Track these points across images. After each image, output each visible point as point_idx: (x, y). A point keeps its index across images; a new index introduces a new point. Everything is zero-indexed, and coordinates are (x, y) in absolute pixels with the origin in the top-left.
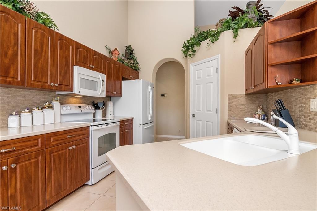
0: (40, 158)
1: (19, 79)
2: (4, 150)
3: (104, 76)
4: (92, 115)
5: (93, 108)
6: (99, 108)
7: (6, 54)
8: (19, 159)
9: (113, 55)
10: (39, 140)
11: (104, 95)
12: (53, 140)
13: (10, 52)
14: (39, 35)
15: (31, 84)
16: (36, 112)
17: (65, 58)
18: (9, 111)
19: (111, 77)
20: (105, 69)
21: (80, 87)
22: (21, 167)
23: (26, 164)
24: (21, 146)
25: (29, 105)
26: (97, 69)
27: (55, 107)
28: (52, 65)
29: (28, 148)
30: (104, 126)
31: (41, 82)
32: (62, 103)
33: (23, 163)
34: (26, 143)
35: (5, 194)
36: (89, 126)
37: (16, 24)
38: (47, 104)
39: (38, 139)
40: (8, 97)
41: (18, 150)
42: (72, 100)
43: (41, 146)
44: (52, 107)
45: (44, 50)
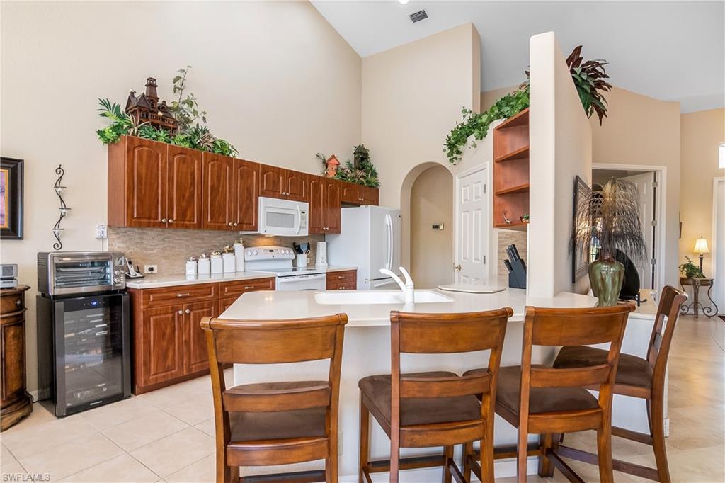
0: (213, 308)
1: (195, 222)
2: (180, 295)
3: (305, 206)
4: (291, 262)
5: (292, 252)
6: (301, 252)
7: (184, 197)
8: (192, 305)
9: (329, 166)
10: (213, 288)
11: (305, 233)
12: (228, 290)
13: (187, 194)
14: (216, 169)
15: (207, 225)
16: (215, 257)
17: (247, 189)
18: (187, 256)
19: (320, 205)
20: (308, 193)
21: (267, 225)
22: (195, 314)
23: (199, 313)
24: (195, 293)
25: (207, 249)
26: (295, 197)
27: (236, 252)
28: (230, 201)
29: (201, 295)
30: (296, 279)
31: (218, 222)
32: (246, 246)
33: (197, 311)
34: (200, 291)
35: (181, 338)
36: (275, 278)
37: (193, 161)
38: (227, 247)
39: (211, 288)
40: (187, 241)
41: (191, 297)
42: (261, 241)
43: (215, 295)
44: (233, 251)
45: (221, 185)
